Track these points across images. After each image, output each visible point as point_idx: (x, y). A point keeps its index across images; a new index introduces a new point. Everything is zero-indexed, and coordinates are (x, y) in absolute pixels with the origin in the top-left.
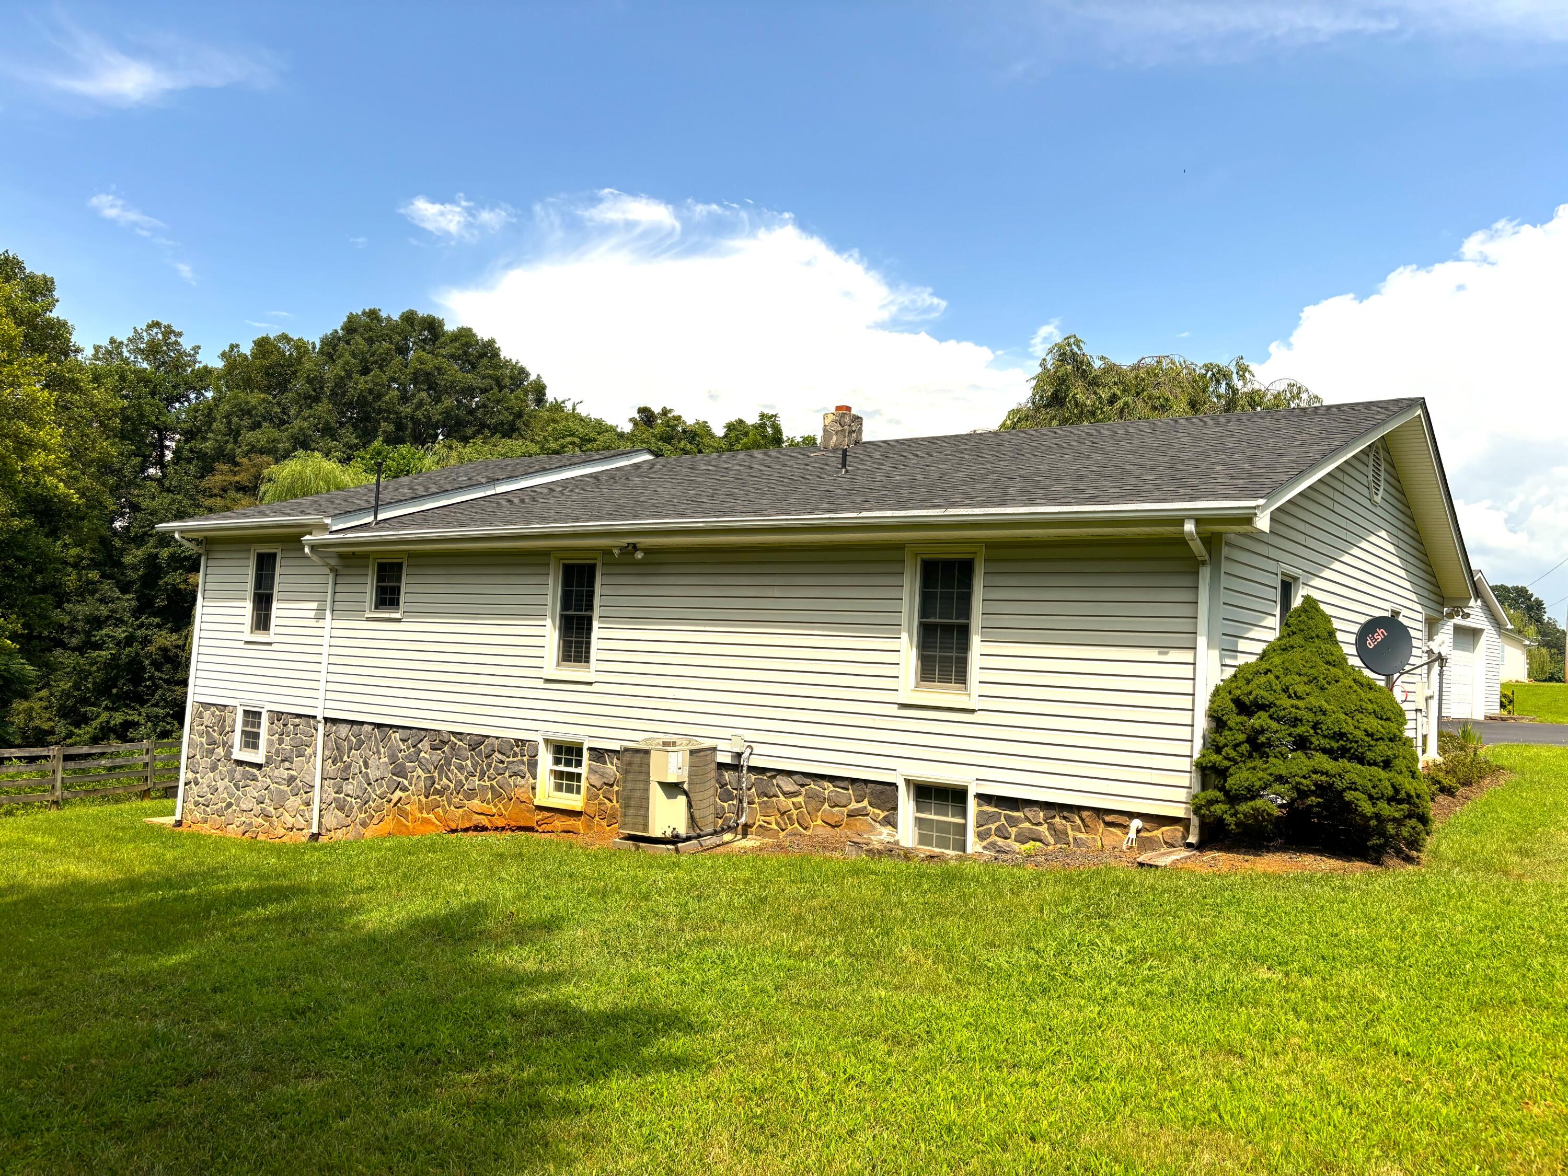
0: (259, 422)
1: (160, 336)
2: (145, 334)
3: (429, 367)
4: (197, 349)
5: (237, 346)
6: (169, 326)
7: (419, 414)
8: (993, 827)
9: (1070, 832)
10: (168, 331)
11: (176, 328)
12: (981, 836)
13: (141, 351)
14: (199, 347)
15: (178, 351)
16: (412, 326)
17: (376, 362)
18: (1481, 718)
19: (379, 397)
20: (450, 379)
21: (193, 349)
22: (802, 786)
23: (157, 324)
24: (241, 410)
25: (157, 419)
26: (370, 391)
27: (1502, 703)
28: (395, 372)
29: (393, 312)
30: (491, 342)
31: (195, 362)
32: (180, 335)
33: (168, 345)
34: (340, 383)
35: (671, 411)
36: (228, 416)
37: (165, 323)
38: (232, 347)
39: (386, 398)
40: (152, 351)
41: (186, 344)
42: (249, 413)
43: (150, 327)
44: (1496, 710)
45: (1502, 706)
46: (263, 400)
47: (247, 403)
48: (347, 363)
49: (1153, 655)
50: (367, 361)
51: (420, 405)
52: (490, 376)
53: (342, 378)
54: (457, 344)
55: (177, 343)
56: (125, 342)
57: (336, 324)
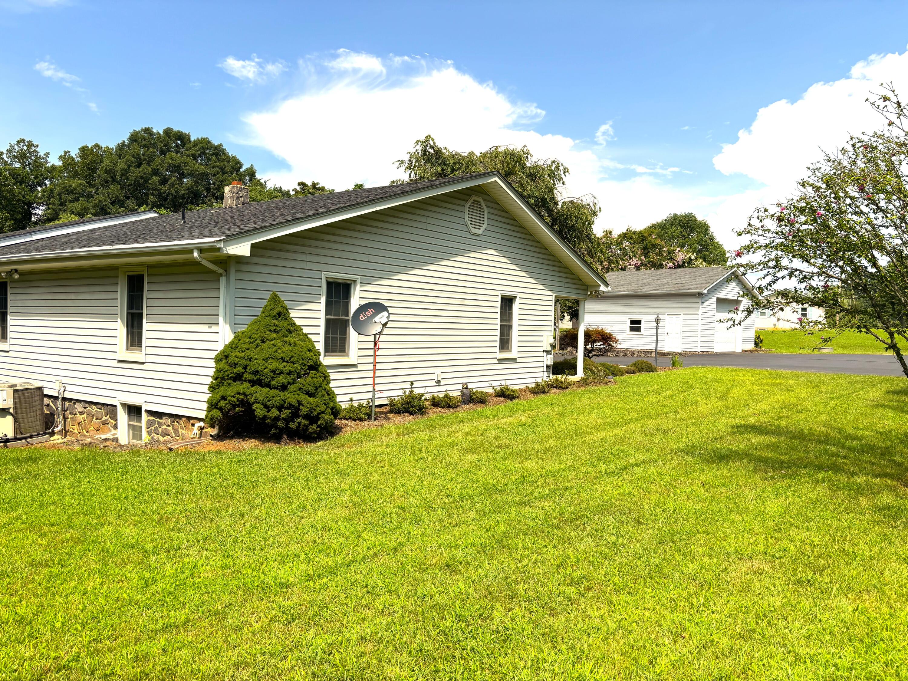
0: (78, 197)
1: (25, 148)
2: (16, 147)
3: (177, 162)
4: (47, 154)
5: (69, 152)
6: (31, 141)
7: (172, 191)
8: (153, 428)
9: (180, 430)
10: (30, 145)
11: (35, 143)
12: (149, 433)
13: (15, 157)
14: (48, 153)
15: (36, 156)
16: (169, 137)
17: (145, 160)
18: (740, 351)
19: (147, 181)
20: (190, 169)
21: (45, 154)
22: (85, 408)
23: (23, 141)
24: (67, 190)
25: (24, 197)
26: (142, 177)
27: (755, 342)
28: (157, 166)
29: (158, 129)
30: (220, 145)
31: (47, 162)
32: (37, 146)
33: (30, 153)
34: (124, 173)
35: (318, 183)
36: (60, 194)
37: (27, 139)
38: (66, 153)
39: (151, 181)
40: (22, 156)
41: (41, 152)
42: (72, 192)
43: (19, 142)
44: (752, 346)
45: (756, 344)
46: (81, 184)
47: (70, 186)
48: (128, 161)
49: (205, 328)
50: (140, 159)
51: (173, 185)
52: (217, 167)
53: (125, 170)
54: (198, 148)
55: (35, 151)
56: (5, 152)
57: (125, 137)
